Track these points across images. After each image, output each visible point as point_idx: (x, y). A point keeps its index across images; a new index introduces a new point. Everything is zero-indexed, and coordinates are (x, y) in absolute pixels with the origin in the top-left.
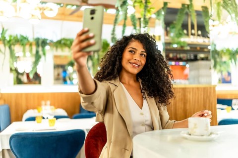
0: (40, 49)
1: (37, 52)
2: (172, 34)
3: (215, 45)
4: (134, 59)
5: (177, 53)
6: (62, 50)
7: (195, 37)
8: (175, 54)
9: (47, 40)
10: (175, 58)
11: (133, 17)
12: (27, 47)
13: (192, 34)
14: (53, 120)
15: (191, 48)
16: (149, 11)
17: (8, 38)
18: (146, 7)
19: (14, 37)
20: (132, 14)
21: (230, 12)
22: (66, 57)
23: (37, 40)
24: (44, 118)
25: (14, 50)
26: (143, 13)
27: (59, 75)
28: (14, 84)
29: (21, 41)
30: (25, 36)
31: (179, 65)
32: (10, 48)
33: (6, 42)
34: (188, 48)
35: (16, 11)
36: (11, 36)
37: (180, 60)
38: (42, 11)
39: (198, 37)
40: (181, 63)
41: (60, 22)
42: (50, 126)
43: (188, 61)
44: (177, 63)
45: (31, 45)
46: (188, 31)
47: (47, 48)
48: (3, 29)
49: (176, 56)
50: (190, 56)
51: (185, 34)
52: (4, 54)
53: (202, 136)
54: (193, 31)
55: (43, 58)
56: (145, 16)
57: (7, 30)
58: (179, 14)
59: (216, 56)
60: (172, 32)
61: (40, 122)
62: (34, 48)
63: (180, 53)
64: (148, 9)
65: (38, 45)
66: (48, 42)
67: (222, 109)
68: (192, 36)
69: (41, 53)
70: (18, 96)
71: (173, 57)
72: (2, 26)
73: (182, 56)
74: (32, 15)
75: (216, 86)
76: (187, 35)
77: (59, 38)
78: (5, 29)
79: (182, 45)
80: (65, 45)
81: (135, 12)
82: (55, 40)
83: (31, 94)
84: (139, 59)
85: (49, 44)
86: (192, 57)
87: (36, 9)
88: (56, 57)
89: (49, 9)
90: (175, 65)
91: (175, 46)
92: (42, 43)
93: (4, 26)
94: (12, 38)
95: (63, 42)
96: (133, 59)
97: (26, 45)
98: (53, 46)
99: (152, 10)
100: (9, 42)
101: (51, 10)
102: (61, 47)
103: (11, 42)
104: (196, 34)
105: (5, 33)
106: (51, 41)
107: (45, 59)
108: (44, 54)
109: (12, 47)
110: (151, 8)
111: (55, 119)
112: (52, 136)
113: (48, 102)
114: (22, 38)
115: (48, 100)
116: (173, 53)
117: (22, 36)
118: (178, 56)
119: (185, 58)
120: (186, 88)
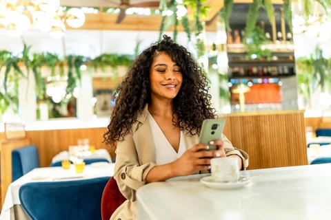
0: (74, 70)
1: (70, 75)
2: (249, 40)
3: (321, 52)
4: (167, 78)
5: (263, 67)
6: (103, 70)
7: (284, 42)
8: (260, 68)
9: (83, 57)
10: (261, 73)
11: (185, 21)
12: (57, 68)
13: (278, 39)
14: (80, 165)
15: (279, 57)
16: (203, 12)
17: (31, 58)
18: (199, 6)
19: (40, 56)
20: (183, 17)
21: (325, 4)
22: (109, 79)
23: (70, 58)
24: (72, 163)
25: (40, 74)
26: (196, 14)
27: (105, 103)
28: (50, 117)
29: (48, 60)
30: (53, 54)
31: (268, 83)
32: (34, 70)
33: (29, 63)
34: (275, 58)
35: (32, 22)
36: (35, 55)
37: (268, 75)
38: (63, 20)
39: (288, 42)
40: (271, 80)
41: (97, 33)
42: (77, 173)
43: (280, 76)
44: (265, 80)
45: (61, 65)
46: (271, 35)
47: (83, 68)
48: (25, 46)
49: (263, 71)
50: (283, 70)
51: (267, 39)
52: (28, 78)
53: (226, 182)
54: (280, 35)
55: (77, 82)
56: (197, 18)
57: (30, 47)
58: (250, 12)
59: (324, 67)
60: (248, 37)
61: (68, 168)
62: (66, 69)
63: (267, 67)
64: (202, 8)
65: (70, 65)
66: (84, 60)
67: (321, 144)
68: (278, 42)
69: (75, 75)
70: (48, 134)
71: (258, 71)
72: (23, 41)
73: (270, 69)
74: (53, 27)
75: (304, 111)
76: (271, 39)
77: (98, 54)
78: (27, 46)
79: (263, 54)
80: (107, 63)
81: (187, 14)
82: (93, 57)
83: (64, 130)
84: (174, 78)
85: (86, 63)
86: (286, 71)
87: (55, 18)
88: (96, 80)
89: (73, 17)
90: (263, 83)
91: (254, 56)
92: (75, 62)
93: (26, 42)
94: (37, 58)
95: (104, 59)
96: (165, 78)
97: (55, 65)
98: (91, 66)
99: (207, 9)
100: (33, 62)
101: (75, 18)
102: (101, 65)
103: (36, 63)
104: (284, 38)
105: (28, 52)
106: (89, 59)
107: (81, 84)
108: (79, 77)
109: (38, 69)
110: (205, 7)
111: (84, 163)
112: (72, 187)
113: (86, 141)
114: (49, 57)
115: (86, 137)
116: (257, 66)
117: (50, 54)
118: (265, 70)
119: (276, 73)
120: (259, 116)
